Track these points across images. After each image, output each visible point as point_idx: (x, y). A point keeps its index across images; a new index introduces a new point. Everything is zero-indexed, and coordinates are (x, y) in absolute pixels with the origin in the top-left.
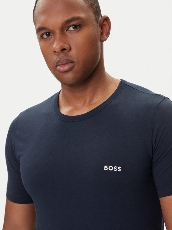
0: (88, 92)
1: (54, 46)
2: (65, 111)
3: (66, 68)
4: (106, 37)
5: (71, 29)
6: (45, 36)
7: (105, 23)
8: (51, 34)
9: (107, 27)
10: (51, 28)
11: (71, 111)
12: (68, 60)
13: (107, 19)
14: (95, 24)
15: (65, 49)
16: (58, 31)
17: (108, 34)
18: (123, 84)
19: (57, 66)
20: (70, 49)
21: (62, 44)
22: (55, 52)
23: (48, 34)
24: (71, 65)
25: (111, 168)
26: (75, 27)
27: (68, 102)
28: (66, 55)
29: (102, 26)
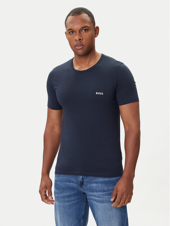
0: (88, 59)
1: (76, 38)
2: (77, 68)
3: (80, 48)
4: (97, 35)
5: (83, 31)
6: (71, 33)
7: (97, 29)
8: (74, 32)
9: (98, 31)
10: (75, 30)
11: (80, 68)
12: (81, 44)
13: (98, 28)
14: (94, 29)
15: (81, 39)
16: (78, 31)
17: (98, 34)
18: (103, 56)
19: (75, 47)
20: (83, 40)
21: (79, 37)
22: (76, 40)
23: (73, 32)
24: (82, 46)
25: (99, 93)
26: (85, 30)
27: (78, 64)
28: (81, 42)
29: (95, 31)
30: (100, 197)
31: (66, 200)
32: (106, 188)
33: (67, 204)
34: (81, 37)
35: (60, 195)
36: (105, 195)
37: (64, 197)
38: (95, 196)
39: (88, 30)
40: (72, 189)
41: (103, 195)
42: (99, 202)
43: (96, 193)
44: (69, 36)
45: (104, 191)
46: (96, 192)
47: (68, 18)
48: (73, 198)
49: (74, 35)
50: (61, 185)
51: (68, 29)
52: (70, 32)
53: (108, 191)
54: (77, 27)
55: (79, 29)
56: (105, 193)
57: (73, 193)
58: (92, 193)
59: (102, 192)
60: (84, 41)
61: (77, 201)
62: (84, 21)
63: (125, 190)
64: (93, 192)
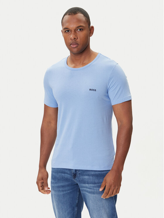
30: (91, 189)
31: (61, 189)
32: (96, 181)
33: (62, 193)
34: (76, 36)
35: (56, 185)
36: (96, 187)
37: (58, 187)
38: (87, 187)
39: (82, 29)
40: (66, 180)
41: (94, 187)
42: (90, 192)
43: (87, 185)
44: (65, 34)
45: (95, 183)
46: (88, 183)
47: (64, 17)
48: (67, 188)
49: (70, 33)
50: (56, 176)
51: (64, 27)
52: (66, 31)
53: (99, 183)
54: (73, 26)
55: (74, 28)
56: (95, 185)
57: (67, 183)
58: (84, 185)
59: (93, 184)
60: (78, 40)
61: (71, 191)
62: (79, 21)
63: (113, 182)
64: (85, 183)
